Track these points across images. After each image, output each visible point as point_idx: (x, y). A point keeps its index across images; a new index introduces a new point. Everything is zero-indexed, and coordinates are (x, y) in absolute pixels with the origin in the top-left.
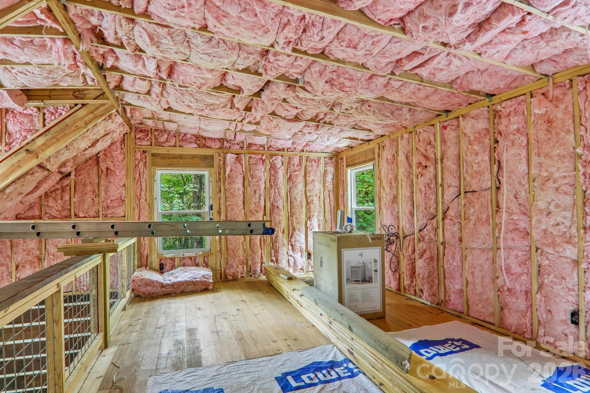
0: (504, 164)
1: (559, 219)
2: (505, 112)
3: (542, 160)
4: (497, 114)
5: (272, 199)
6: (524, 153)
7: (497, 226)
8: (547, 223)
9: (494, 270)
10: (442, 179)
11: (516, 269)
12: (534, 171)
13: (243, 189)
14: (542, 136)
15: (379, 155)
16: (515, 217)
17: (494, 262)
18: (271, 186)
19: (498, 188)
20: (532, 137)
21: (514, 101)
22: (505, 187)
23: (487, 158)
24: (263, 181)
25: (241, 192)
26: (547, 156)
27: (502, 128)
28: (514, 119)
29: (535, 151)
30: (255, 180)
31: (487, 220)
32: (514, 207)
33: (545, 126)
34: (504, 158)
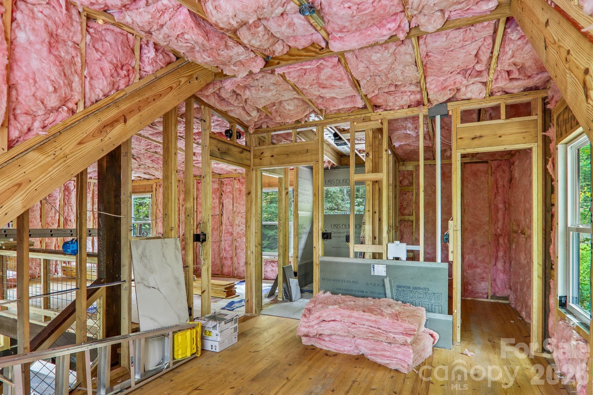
0: (224, 205)
1: (242, 228)
2: (225, 183)
3: (238, 205)
4: (222, 183)
5: (66, 214)
6: (232, 202)
7: (221, 231)
8: (238, 229)
9: (220, 251)
10: (197, 208)
11: (228, 249)
12: (235, 209)
13: (40, 205)
14: (238, 195)
15: (156, 190)
16: (228, 227)
17: (219, 247)
18: (65, 204)
19: (222, 215)
20: (234, 195)
21: (228, 179)
22: (224, 215)
23: (218, 201)
24: (58, 200)
25: (39, 208)
26: (239, 204)
27: (224, 189)
28: (228, 187)
29: (235, 201)
30: (52, 199)
31: (217, 229)
32: (228, 223)
33: (239, 192)
34: (224, 202)
